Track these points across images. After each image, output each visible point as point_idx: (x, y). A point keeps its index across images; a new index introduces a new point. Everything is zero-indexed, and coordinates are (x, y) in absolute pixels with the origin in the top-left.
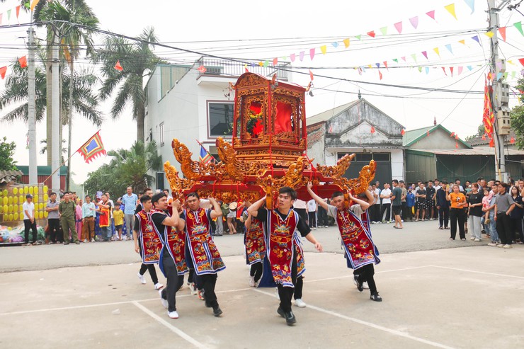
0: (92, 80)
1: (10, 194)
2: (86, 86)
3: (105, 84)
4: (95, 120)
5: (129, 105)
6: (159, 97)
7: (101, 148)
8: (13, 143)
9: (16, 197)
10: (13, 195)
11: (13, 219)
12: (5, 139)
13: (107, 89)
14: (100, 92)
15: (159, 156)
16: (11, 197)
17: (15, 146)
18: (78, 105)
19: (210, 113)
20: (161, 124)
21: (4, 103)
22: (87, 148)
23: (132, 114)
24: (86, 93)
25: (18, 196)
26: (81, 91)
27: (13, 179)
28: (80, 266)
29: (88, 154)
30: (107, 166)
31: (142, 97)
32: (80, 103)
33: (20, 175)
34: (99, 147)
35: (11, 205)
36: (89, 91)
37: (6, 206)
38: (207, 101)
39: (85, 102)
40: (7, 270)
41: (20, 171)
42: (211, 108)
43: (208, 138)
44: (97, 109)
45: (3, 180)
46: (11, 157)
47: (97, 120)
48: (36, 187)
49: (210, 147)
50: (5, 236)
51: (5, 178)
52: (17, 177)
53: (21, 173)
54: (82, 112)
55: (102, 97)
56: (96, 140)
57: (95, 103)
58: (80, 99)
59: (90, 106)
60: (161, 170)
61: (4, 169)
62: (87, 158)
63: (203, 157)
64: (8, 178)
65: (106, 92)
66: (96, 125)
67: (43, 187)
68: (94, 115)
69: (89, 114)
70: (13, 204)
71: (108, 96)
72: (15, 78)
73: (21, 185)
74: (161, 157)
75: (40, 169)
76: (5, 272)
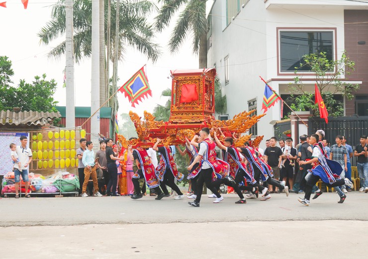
0: (146, 7)
1: (45, 138)
2: (140, 14)
3: (162, 12)
4: (150, 53)
5: (190, 35)
6: (224, 25)
7: (147, 87)
8: (53, 81)
9: (51, 142)
10: (48, 140)
11: (48, 167)
12: (44, 76)
13: (164, 18)
14: (156, 21)
15: (223, 96)
16: (45, 142)
17: (55, 85)
18: (131, 37)
19: (281, 43)
20: (226, 58)
21: (50, 36)
22: (132, 87)
23: (193, 46)
24: (139, 22)
25: (53, 141)
26: (134, 20)
27: (49, 122)
28: (108, 223)
29: (133, 96)
30: (161, 107)
31: (205, 26)
32: (133, 34)
33: (57, 117)
34: (145, 87)
35: (46, 151)
36: (143, 20)
37: (40, 152)
38: (278, 28)
39: (139, 33)
40: (29, 223)
41: (59, 112)
42: (282, 37)
43: (278, 74)
44: (153, 40)
45: (38, 122)
46: (52, 97)
47: (152, 53)
48: (73, 131)
49: (280, 85)
50: (37, 186)
51: (41, 120)
52: (54, 119)
53: (58, 115)
54: (135, 45)
55: (158, 27)
56: (141, 77)
57: (150, 34)
58: (133, 30)
59: (145, 37)
60: (225, 113)
61: (42, 110)
62: (133, 100)
63: (267, 98)
64: (44, 119)
65: (163, 21)
66: (151, 60)
67: (80, 130)
68: (149, 48)
69: (144, 47)
70: (48, 149)
71: (165, 26)
72: (61, 8)
73: (57, 128)
74: (225, 97)
75: (78, 111)
76: (26, 225)
